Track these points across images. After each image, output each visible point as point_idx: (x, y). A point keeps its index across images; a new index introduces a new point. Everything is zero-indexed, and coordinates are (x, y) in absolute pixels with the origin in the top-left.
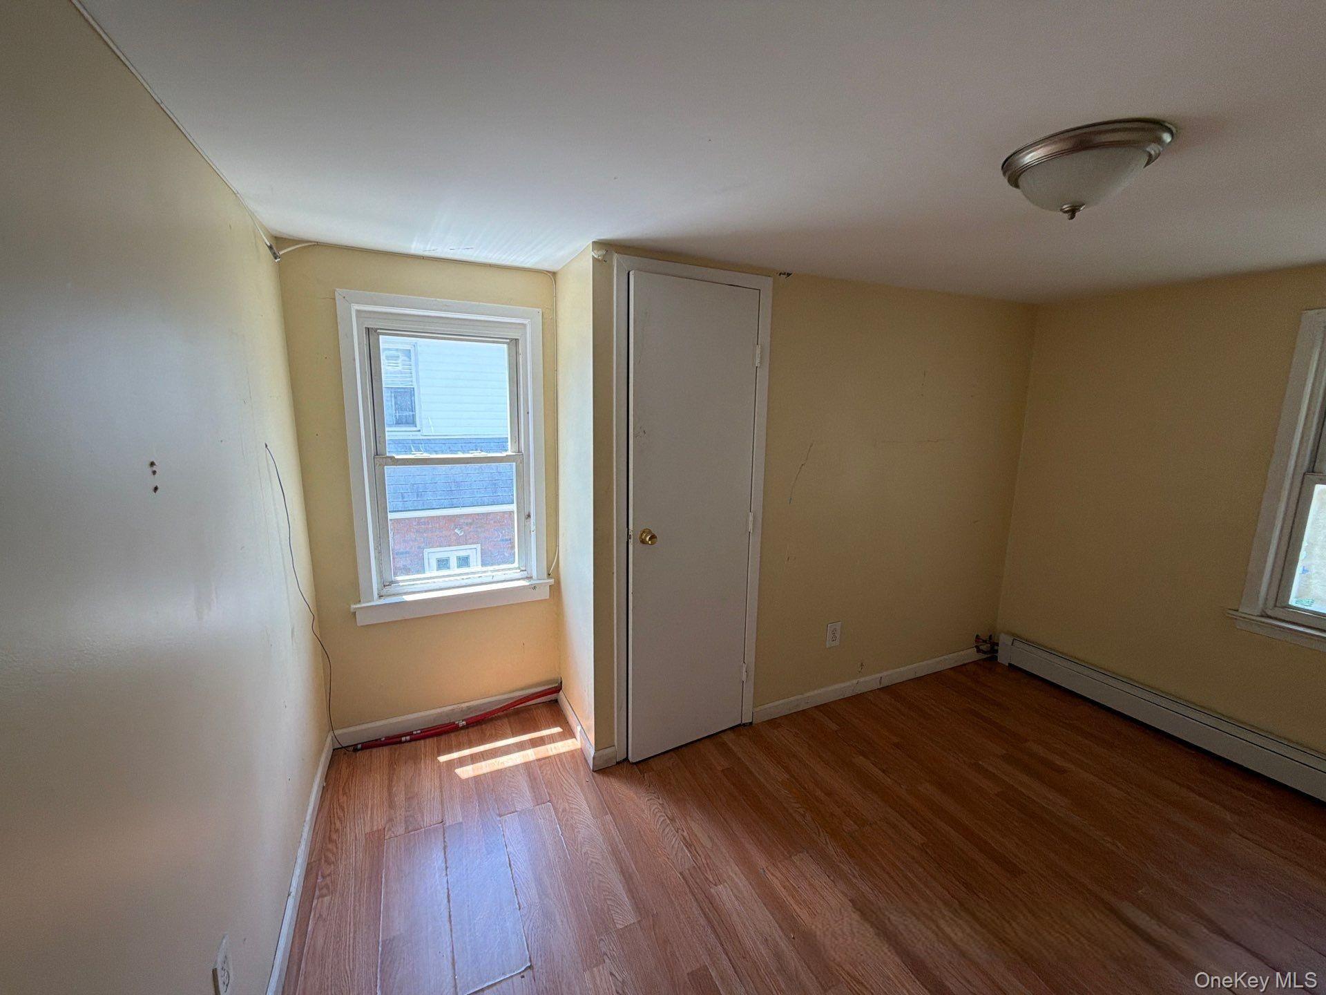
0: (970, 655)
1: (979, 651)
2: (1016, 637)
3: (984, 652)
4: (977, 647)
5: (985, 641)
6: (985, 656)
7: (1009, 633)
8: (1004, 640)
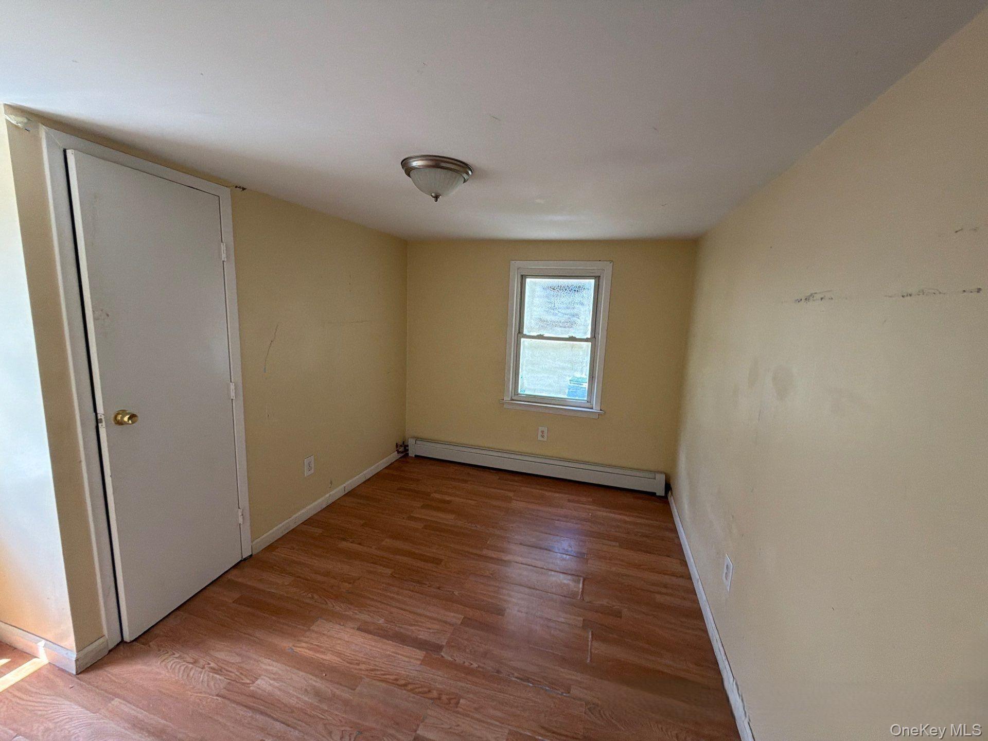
0: (394, 456)
1: (399, 452)
2: (417, 439)
3: (402, 452)
4: (397, 451)
5: (401, 446)
6: (402, 455)
7: (413, 437)
8: (411, 442)
